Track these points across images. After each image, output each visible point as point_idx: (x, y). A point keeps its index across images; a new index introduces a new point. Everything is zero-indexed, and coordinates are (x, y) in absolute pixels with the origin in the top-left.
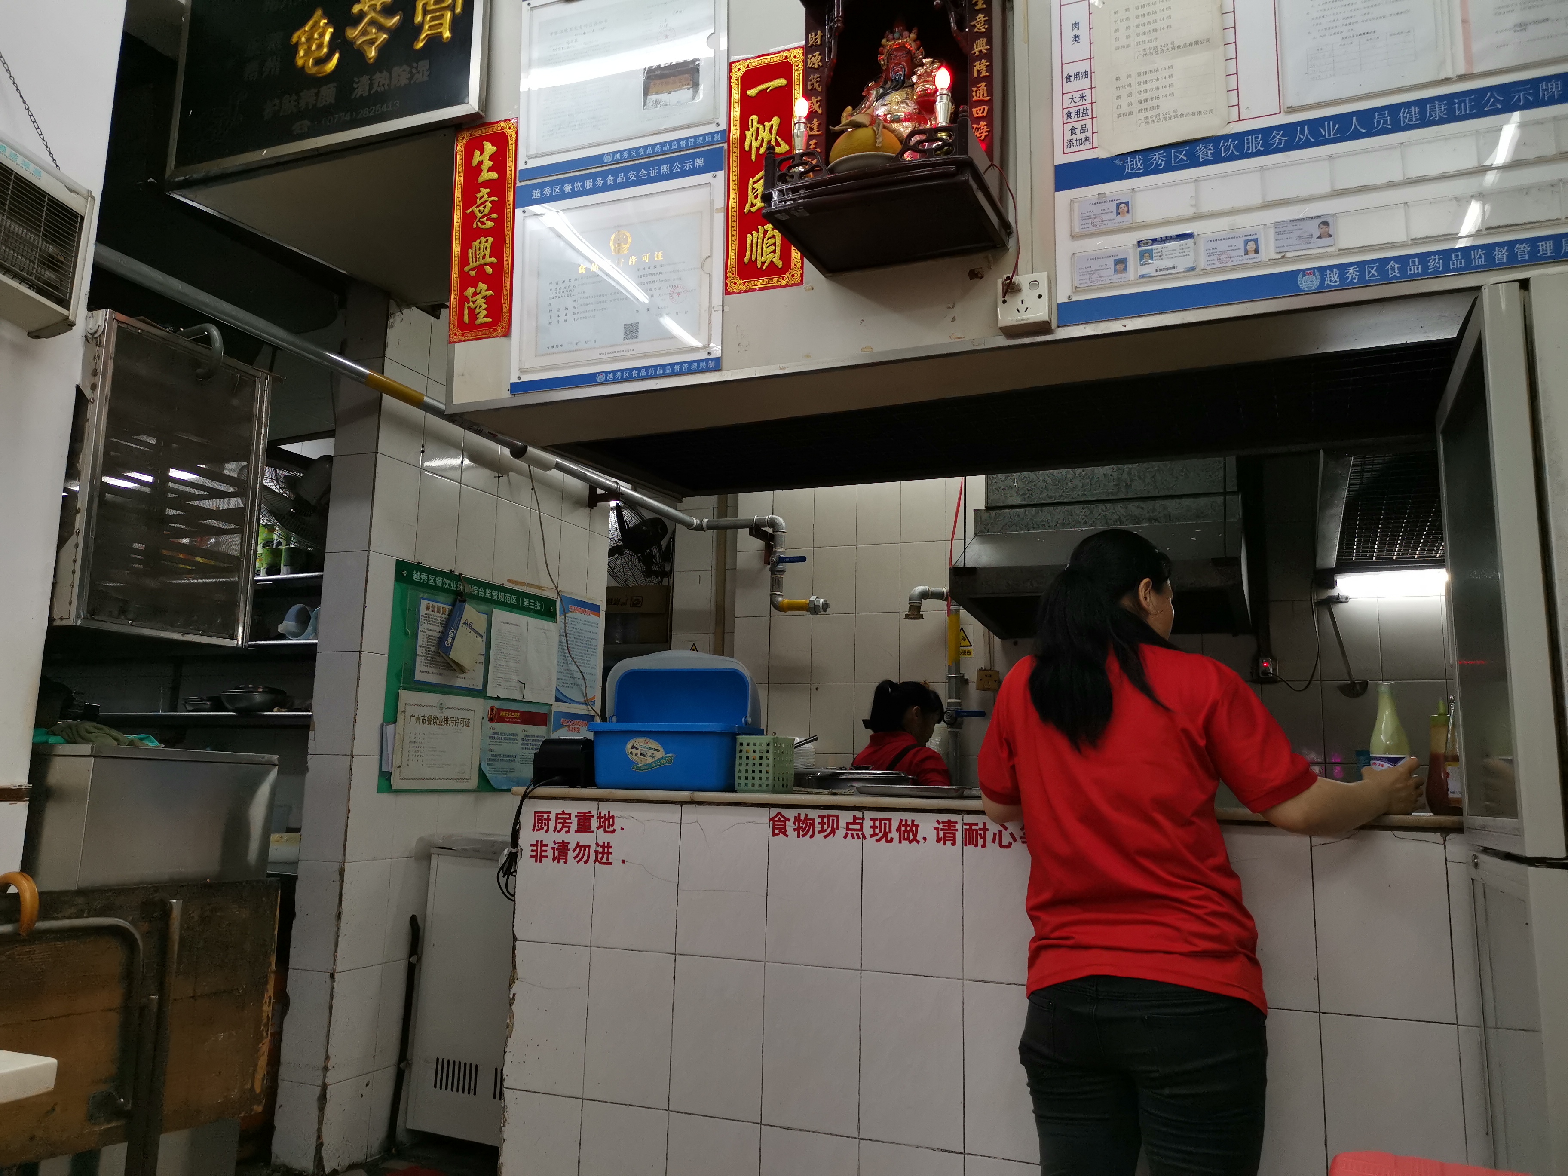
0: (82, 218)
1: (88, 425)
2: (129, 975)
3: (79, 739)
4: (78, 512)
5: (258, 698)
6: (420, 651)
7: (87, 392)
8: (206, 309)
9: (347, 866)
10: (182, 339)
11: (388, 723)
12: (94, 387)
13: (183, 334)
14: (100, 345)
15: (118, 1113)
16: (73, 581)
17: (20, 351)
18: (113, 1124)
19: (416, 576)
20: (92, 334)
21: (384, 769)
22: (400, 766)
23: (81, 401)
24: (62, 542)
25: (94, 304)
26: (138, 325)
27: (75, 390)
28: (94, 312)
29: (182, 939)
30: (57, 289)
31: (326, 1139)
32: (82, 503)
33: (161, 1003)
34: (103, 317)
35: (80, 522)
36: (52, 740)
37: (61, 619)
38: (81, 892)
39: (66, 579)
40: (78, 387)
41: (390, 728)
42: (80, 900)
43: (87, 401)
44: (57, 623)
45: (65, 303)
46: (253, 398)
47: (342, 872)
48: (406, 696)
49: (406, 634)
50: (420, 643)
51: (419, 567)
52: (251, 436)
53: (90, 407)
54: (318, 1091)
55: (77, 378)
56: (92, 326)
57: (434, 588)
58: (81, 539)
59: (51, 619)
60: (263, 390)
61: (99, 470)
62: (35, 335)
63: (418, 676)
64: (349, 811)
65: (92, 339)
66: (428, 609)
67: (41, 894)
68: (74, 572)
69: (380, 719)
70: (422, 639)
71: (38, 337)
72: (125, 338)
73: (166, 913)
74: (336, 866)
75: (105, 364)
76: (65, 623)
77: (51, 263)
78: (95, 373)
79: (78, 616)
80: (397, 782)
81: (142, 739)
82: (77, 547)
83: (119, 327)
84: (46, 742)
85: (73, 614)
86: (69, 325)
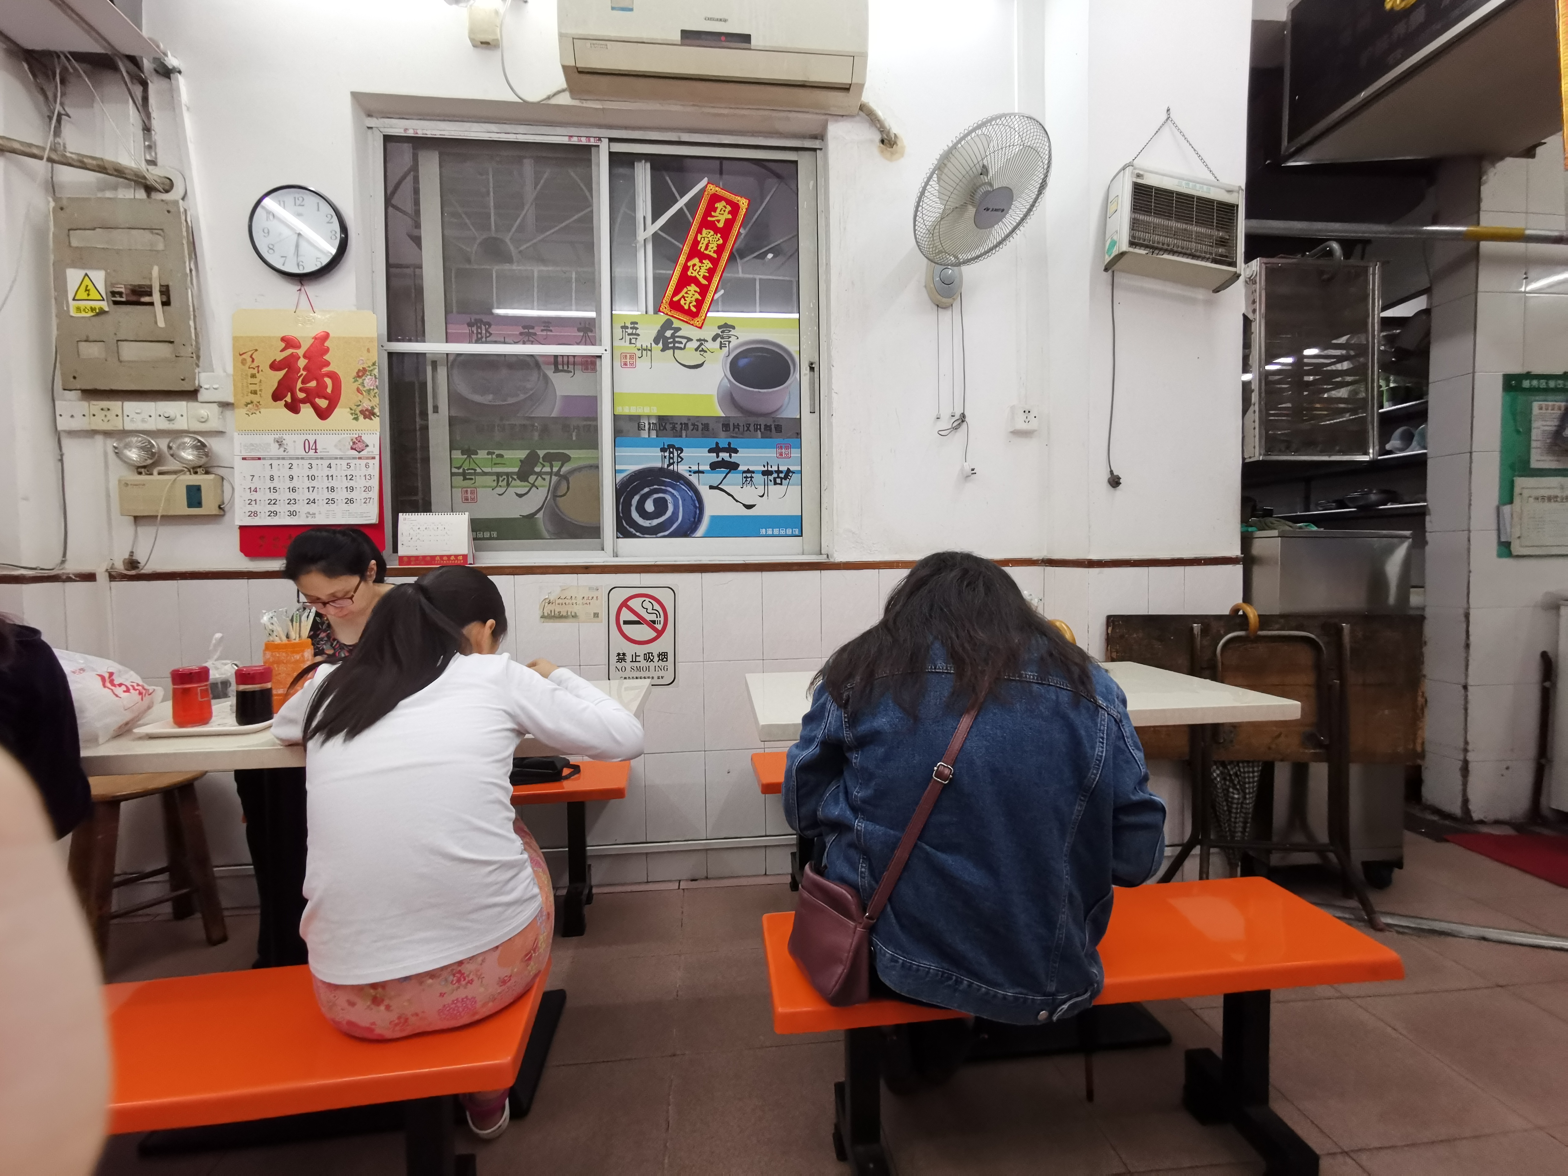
0: (1237, 206)
1: (1253, 336)
2: (1318, 667)
3: (1267, 528)
4: (1253, 391)
5: (1373, 497)
6: (1534, 444)
7: (1251, 316)
8: (1321, 234)
9: (1472, 612)
10: (1309, 259)
11: (1505, 504)
12: (1254, 311)
13: (1309, 256)
14: (1256, 283)
15: (1320, 745)
16: (1255, 434)
17: (1209, 303)
18: (1318, 751)
19: (1526, 384)
20: (1250, 278)
21: (1503, 540)
22: (1519, 537)
23: (1247, 322)
24: (1245, 412)
25: (1248, 258)
26: (1279, 261)
27: (1241, 318)
28: (1249, 264)
29: (1353, 650)
30: (1227, 257)
31: (1471, 796)
32: (1255, 386)
33: (1342, 685)
34: (1256, 265)
35: (1255, 398)
36: (1250, 529)
37: (1250, 458)
38: (1282, 616)
39: (1250, 433)
40: (1244, 315)
41: (1506, 509)
42: (1282, 621)
43: (1251, 321)
44: (1247, 461)
45: (1233, 264)
46: (1366, 282)
47: (1467, 616)
48: (1521, 483)
49: (1518, 432)
50: (1533, 437)
51: (1528, 376)
52: (1368, 310)
53: (1253, 324)
54: (1460, 764)
55: (1243, 310)
56: (1248, 273)
57: (1547, 390)
58: (1257, 408)
59: (1244, 459)
60: (1374, 274)
61: (1263, 362)
62: (1217, 291)
63: (1534, 465)
64: (1470, 572)
65: (1251, 281)
66: (1541, 409)
67: (1259, 616)
68: (1254, 428)
69: (1496, 503)
70: (1536, 434)
71: (1218, 291)
72: (1271, 273)
73: (1340, 630)
74: (1461, 612)
75: (1260, 295)
76: (1252, 460)
77: (1222, 242)
78: (1254, 302)
79: (1260, 454)
80: (1516, 549)
81: (1306, 526)
82: (1254, 412)
83: (1266, 268)
84: (1248, 531)
85: (1257, 454)
86: (1237, 276)
